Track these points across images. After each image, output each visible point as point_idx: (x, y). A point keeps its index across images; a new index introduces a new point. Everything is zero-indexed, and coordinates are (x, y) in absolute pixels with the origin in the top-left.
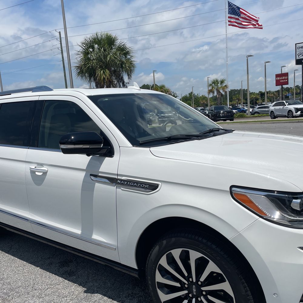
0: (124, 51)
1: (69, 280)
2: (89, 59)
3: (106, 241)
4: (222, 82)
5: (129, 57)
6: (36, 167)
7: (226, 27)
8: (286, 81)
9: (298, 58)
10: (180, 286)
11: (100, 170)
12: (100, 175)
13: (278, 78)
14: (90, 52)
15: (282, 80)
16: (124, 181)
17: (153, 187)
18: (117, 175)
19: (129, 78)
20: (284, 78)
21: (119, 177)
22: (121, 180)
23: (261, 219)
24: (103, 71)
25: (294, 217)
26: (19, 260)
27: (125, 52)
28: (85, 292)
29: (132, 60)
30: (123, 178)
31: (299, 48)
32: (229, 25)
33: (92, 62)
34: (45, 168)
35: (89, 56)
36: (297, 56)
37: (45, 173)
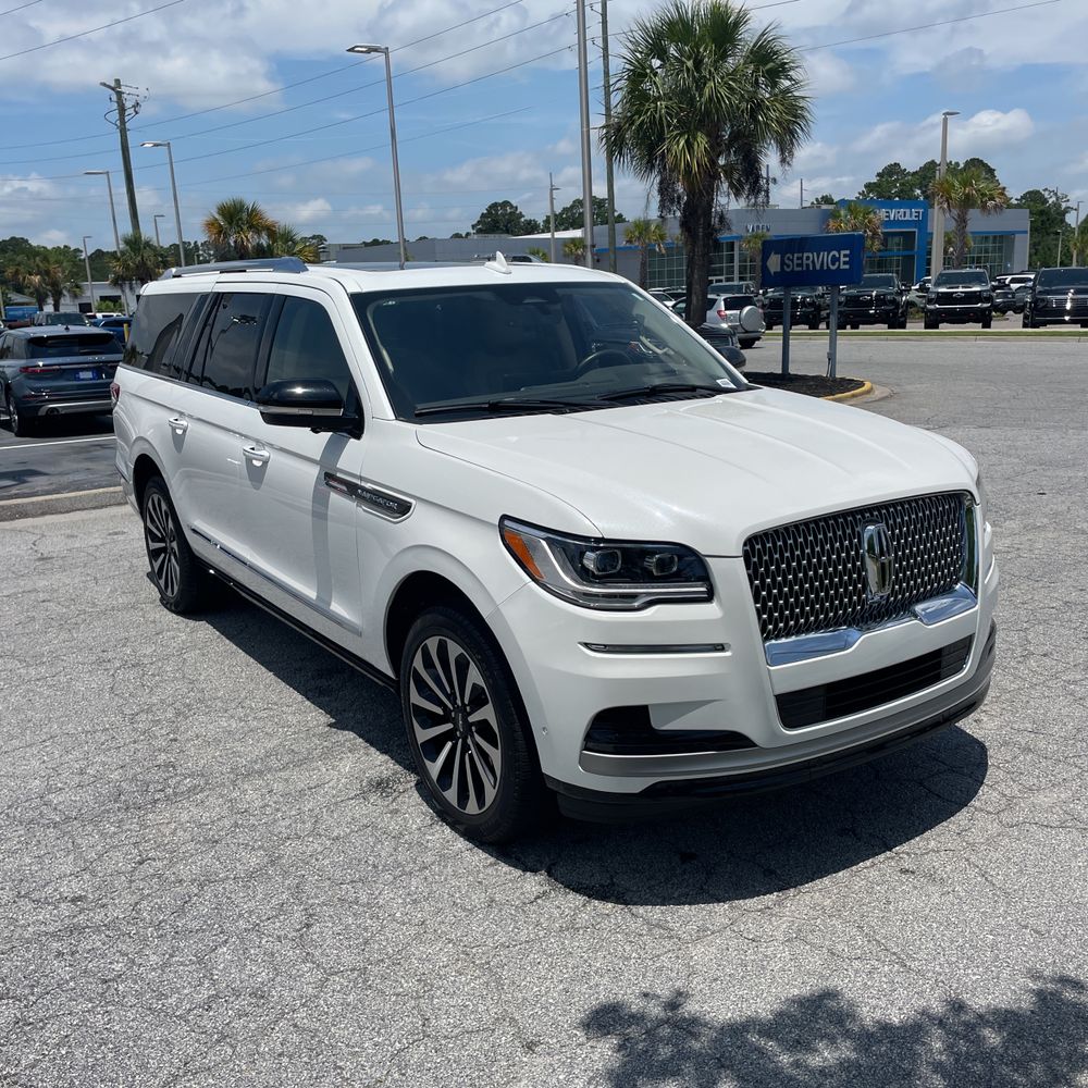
0: (769, 62)
1: (313, 703)
2: (645, 97)
3: (348, 617)
5: (787, 83)
6: (253, 449)
10: (442, 713)
11: (338, 466)
12: (339, 475)
14: (648, 71)
16: (368, 491)
17: (403, 508)
18: (361, 478)
19: (783, 161)
21: (363, 484)
22: (364, 489)
23: (533, 584)
24: (687, 141)
25: (579, 584)
26: (243, 654)
27: (771, 65)
28: (330, 725)
29: (796, 94)
30: (368, 486)
33: (652, 105)
34: (265, 453)
35: (646, 85)
37: (265, 463)
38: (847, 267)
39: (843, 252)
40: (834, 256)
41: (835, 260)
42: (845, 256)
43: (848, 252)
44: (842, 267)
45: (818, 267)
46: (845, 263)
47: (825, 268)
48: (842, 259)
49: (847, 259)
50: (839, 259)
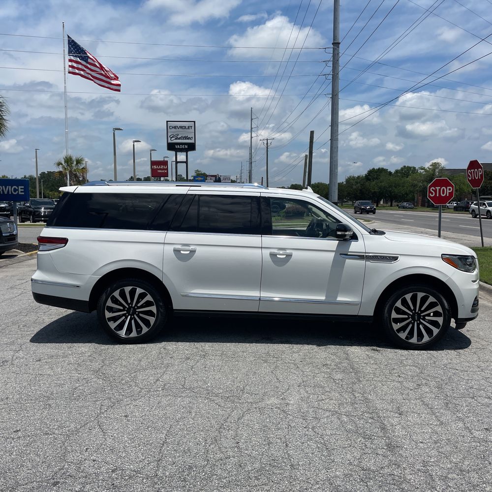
4: (79, 162)
7: (65, 74)
8: (166, 171)
9: (170, 141)
11: (349, 250)
12: (349, 254)
13: (155, 167)
15: (160, 169)
18: (365, 253)
20: (162, 167)
22: (368, 256)
30: (370, 255)
31: (171, 128)
32: (69, 73)
36: (169, 139)
37: (289, 255)
38: (23, 193)
39: (20, 187)
40: (15, 188)
41: (15, 190)
42: (21, 189)
43: (23, 187)
44: (20, 193)
45: (6, 193)
46: (21, 192)
47: (10, 193)
48: (20, 190)
49: (23, 190)
50: (18, 190)
